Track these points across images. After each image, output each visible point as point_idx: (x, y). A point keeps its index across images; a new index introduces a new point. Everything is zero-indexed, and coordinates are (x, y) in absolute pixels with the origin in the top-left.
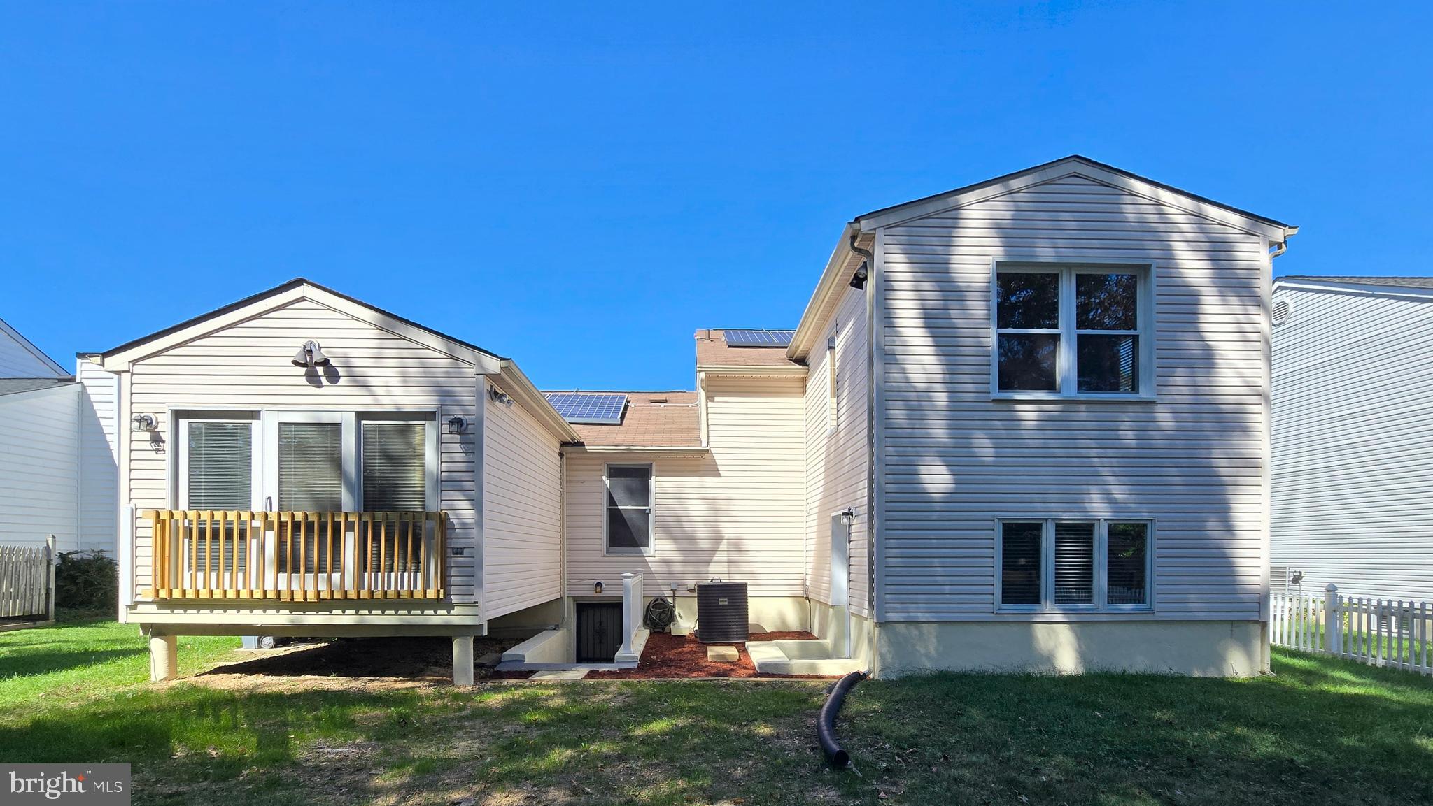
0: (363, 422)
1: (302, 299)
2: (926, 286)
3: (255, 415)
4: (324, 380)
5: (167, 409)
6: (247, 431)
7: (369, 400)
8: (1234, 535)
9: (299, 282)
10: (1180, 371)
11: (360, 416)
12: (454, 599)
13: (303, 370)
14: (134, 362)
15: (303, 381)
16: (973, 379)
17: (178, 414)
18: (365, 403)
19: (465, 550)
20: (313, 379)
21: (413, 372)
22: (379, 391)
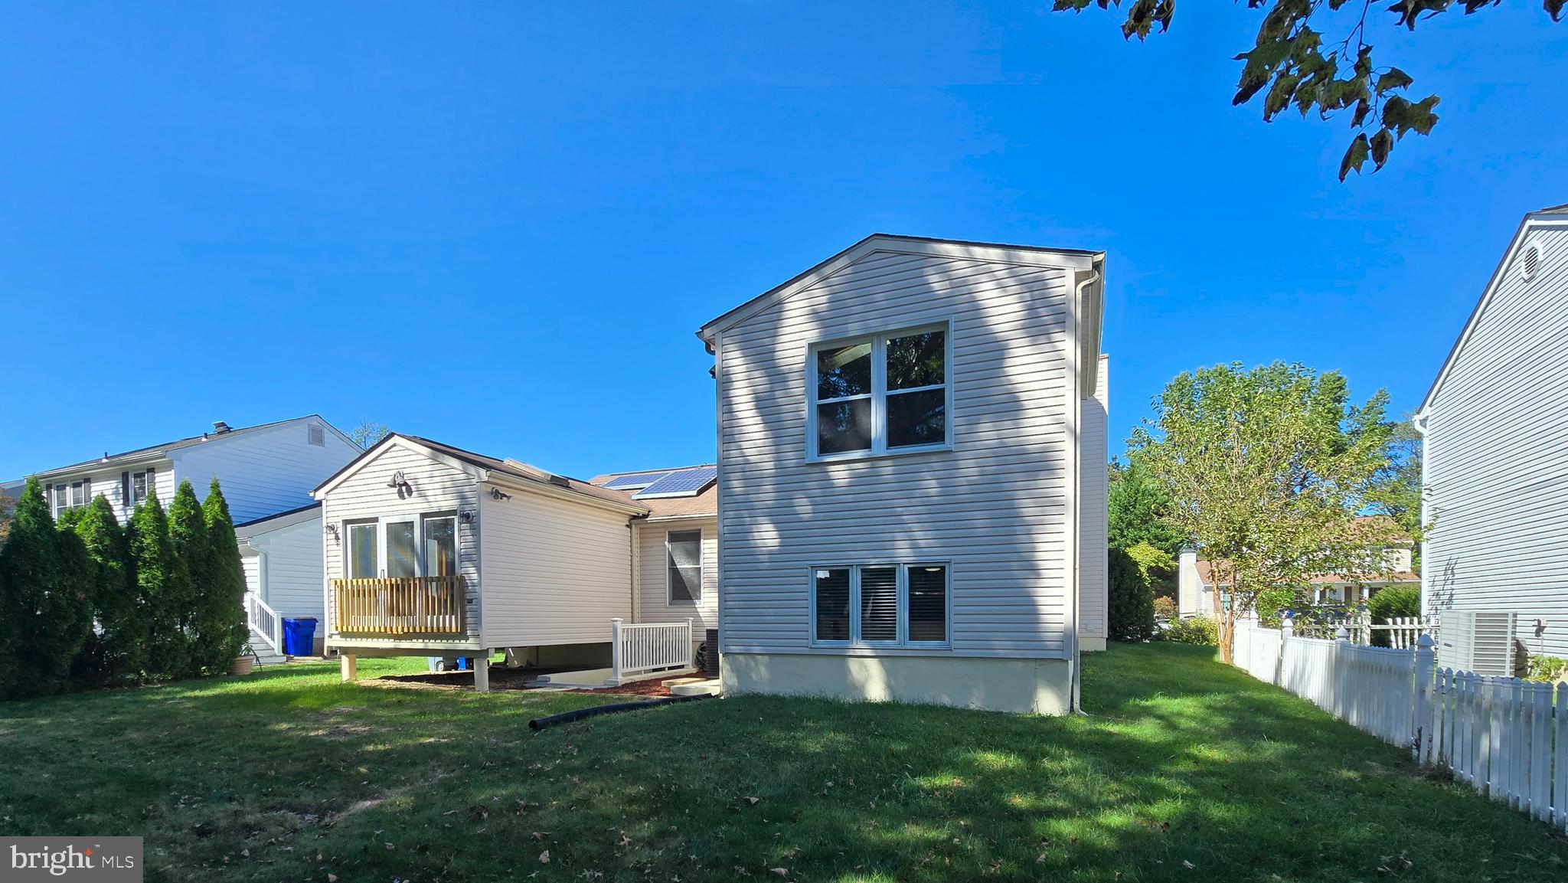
0: (425, 519)
1: (394, 445)
2: (756, 374)
3: (376, 520)
4: (406, 494)
5: (340, 520)
6: (375, 528)
7: (426, 505)
8: (1039, 574)
9: (392, 435)
10: (986, 418)
11: (423, 515)
12: (469, 633)
13: (396, 490)
14: (327, 493)
15: (397, 496)
16: (794, 448)
17: (346, 522)
18: (424, 508)
19: (474, 601)
20: (401, 495)
21: (448, 484)
22: (431, 499)
